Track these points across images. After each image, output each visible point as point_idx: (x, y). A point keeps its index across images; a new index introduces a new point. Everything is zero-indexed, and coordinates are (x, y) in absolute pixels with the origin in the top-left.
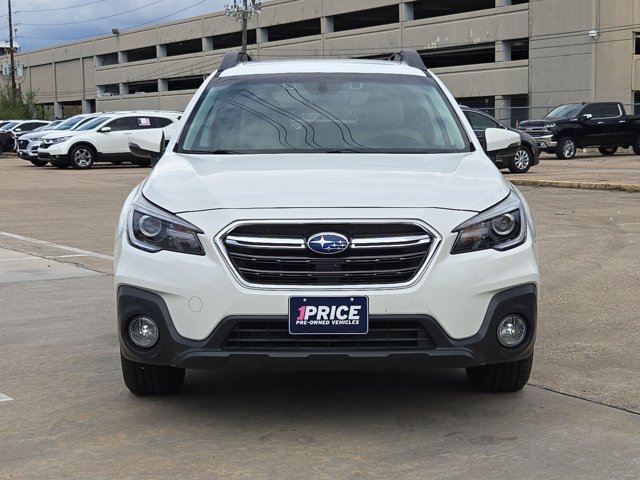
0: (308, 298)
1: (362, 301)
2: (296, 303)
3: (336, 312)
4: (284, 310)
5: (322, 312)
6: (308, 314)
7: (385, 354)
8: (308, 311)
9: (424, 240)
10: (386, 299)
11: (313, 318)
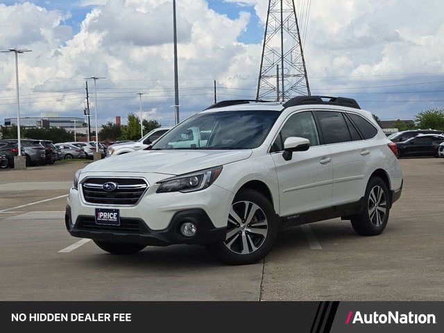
0: (101, 209)
1: (117, 211)
2: (97, 211)
3: (109, 215)
4: (93, 214)
5: (105, 215)
6: (101, 216)
7: (125, 234)
8: (101, 214)
9: (143, 186)
10: (127, 211)
11: (102, 217)
